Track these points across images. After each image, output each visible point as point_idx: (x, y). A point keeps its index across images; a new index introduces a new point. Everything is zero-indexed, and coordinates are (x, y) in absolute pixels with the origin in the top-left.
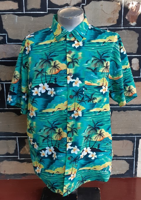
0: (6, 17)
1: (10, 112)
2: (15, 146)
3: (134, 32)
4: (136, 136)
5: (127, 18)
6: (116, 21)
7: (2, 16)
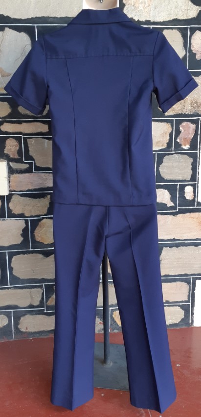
0: (34, 141)
1: (35, 254)
2: (41, 295)
3: (187, 157)
4: (191, 277)
5: (178, 140)
6: (166, 145)
7: (28, 140)
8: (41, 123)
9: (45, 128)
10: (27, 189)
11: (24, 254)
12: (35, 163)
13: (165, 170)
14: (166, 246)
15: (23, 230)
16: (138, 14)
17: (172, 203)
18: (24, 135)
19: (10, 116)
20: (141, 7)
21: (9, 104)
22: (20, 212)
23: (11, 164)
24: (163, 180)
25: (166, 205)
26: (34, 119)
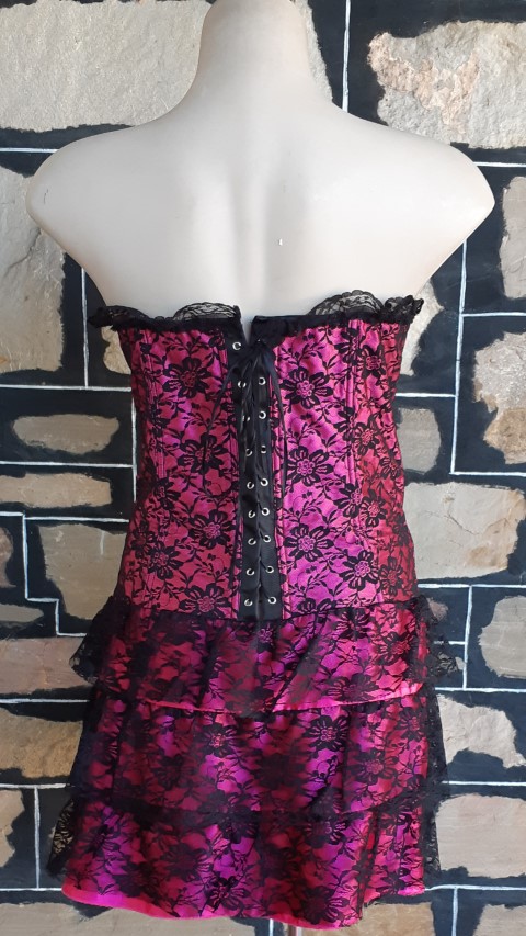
8: (88, 475)
9: (98, 494)
10: (32, 690)
11: (17, 903)
12: (62, 607)
13: (498, 645)
14: (496, 899)
15: (16, 824)
16: (426, 121)
17: (519, 755)
18: (30, 512)
20: (437, 101)
22: (8, 767)
24: (490, 678)
25: (499, 761)
26: (66, 462)
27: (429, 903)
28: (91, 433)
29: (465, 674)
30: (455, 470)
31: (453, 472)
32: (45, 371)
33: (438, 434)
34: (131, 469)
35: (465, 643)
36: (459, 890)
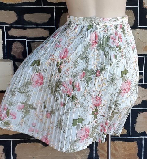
0: (36, 44)
1: (36, 143)
7: (31, 43)
8: (43, 29)
11: (26, 143)
18: (28, 39)
19: (16, 23)
21: (16, 13)
23: (16, 63)
26: (37, 25)
27: (136, 142)
28: (44, 18)
29: (143, 80)
30: (139, 26)
31: (138, 26)
32: (31, 2)
33: (134, 16)
34: (54, 27)
35: (143, 71)
36: (144, 138)
